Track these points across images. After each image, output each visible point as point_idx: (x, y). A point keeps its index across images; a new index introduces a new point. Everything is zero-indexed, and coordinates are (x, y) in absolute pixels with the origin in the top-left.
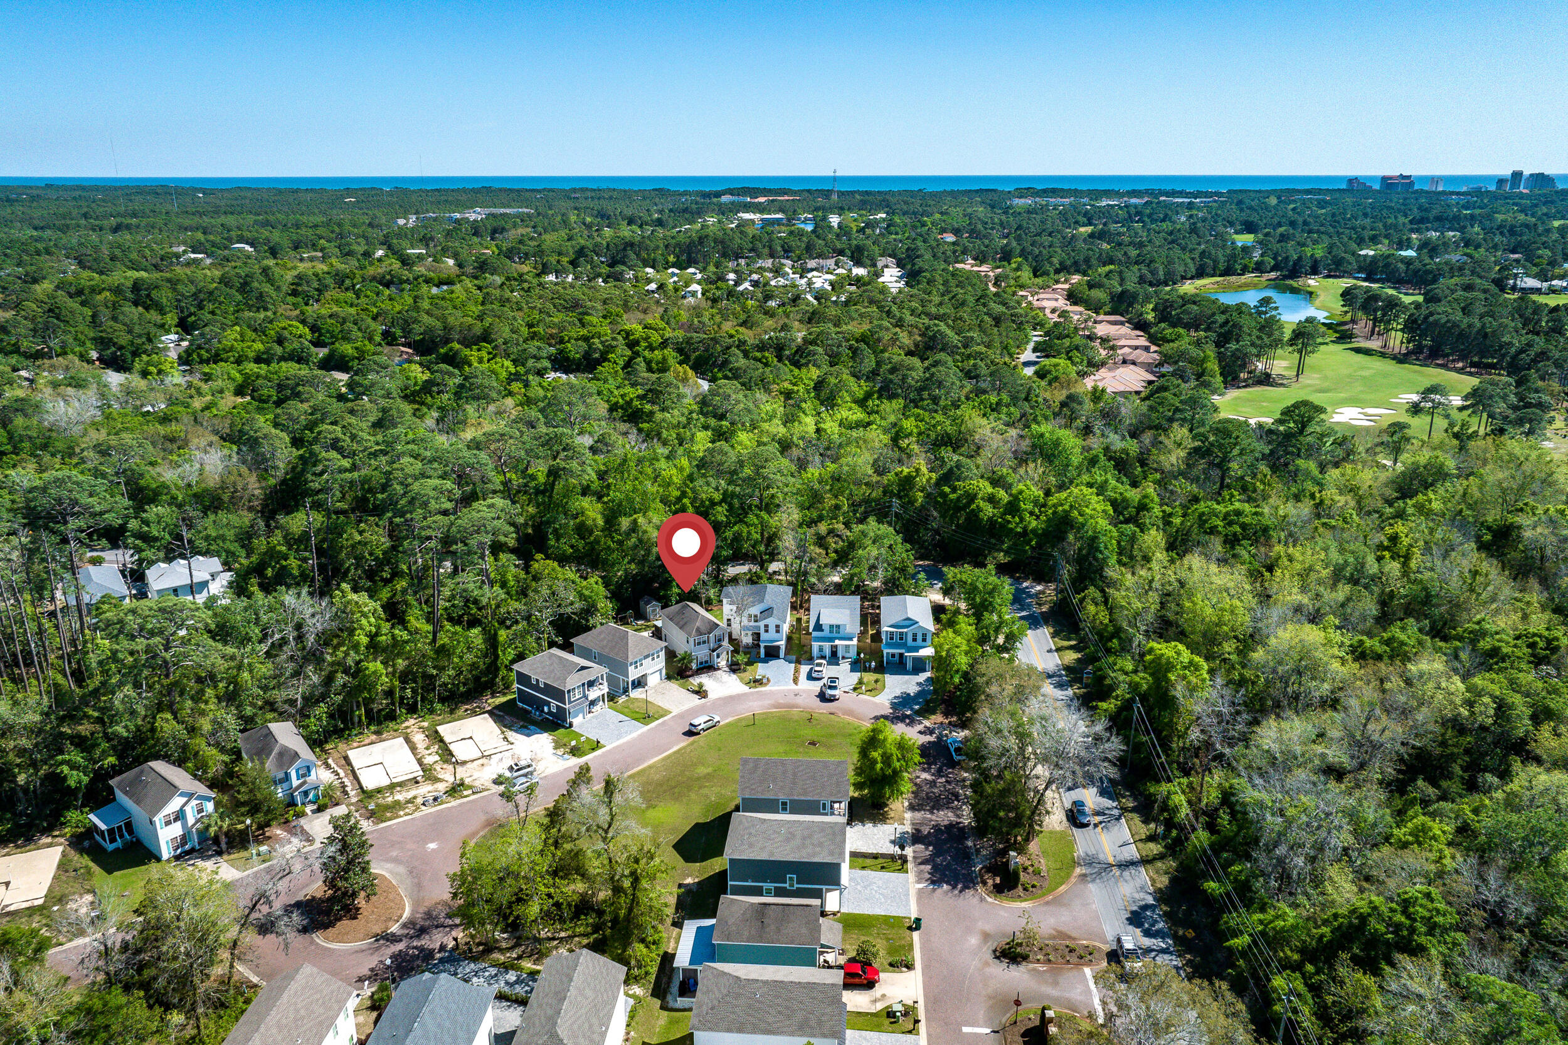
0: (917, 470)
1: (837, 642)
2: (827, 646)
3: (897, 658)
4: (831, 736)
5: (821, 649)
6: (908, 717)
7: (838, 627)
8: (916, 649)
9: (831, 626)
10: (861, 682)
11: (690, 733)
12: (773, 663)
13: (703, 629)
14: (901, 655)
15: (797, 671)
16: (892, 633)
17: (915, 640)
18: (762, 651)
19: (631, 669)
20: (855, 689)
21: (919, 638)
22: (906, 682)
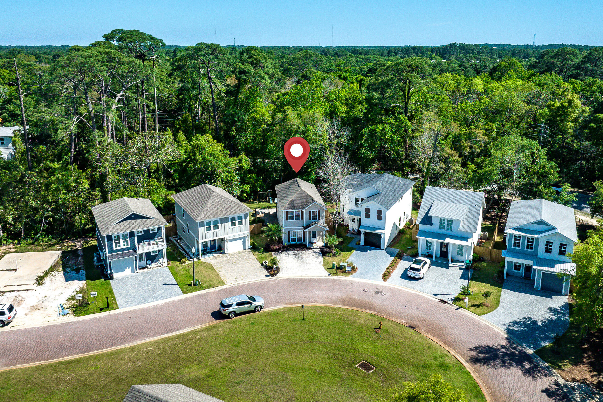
0: (570, 102)
1: (448, 240)
2: (435, 243)
3: (522, 271)
4: (397, 360)
5: (429, 246)
6: (528, 358)
7: (450, 222)
8: (552, 263)
9: (442, 221)
10: (466, 292)
11: (217, 315)
12: (372, 253)
13: (298, 203)
14: (528, 268)
15: (393, 266)
16: (517, 238)
17: (548, 250)
18: (362, 238)
19: (202, 231)
20: (456, 300)
21: (556, 249)
22: (531, 304)
